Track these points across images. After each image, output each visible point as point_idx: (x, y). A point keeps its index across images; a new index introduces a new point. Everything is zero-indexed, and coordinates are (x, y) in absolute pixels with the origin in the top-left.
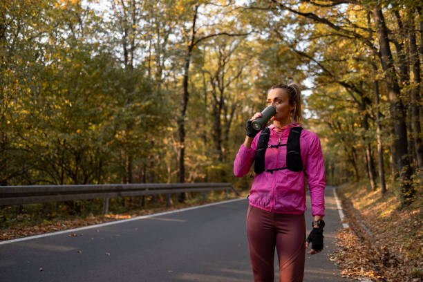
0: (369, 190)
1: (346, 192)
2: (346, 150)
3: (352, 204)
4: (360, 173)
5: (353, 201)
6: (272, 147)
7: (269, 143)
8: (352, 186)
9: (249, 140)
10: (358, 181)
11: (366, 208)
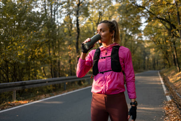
0: (177, 72)
1: (164, 73)
2: (163, 53)
3: (169, 79)
4: (170, 64)
5: (169, 78)
6: (102, 58)
7: (100, 56)
8: (167, 70)
9: (83, 54)
10: (170, 67)
11: (177, 81)
